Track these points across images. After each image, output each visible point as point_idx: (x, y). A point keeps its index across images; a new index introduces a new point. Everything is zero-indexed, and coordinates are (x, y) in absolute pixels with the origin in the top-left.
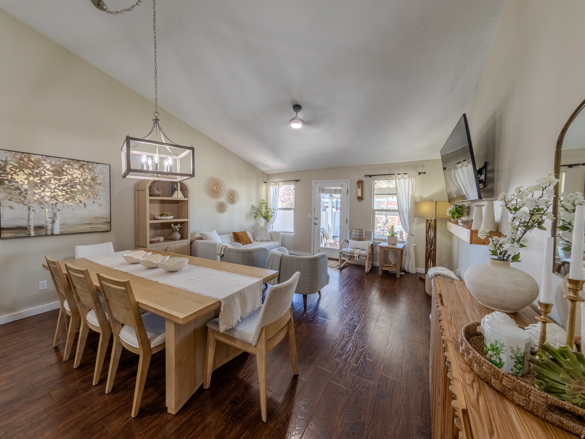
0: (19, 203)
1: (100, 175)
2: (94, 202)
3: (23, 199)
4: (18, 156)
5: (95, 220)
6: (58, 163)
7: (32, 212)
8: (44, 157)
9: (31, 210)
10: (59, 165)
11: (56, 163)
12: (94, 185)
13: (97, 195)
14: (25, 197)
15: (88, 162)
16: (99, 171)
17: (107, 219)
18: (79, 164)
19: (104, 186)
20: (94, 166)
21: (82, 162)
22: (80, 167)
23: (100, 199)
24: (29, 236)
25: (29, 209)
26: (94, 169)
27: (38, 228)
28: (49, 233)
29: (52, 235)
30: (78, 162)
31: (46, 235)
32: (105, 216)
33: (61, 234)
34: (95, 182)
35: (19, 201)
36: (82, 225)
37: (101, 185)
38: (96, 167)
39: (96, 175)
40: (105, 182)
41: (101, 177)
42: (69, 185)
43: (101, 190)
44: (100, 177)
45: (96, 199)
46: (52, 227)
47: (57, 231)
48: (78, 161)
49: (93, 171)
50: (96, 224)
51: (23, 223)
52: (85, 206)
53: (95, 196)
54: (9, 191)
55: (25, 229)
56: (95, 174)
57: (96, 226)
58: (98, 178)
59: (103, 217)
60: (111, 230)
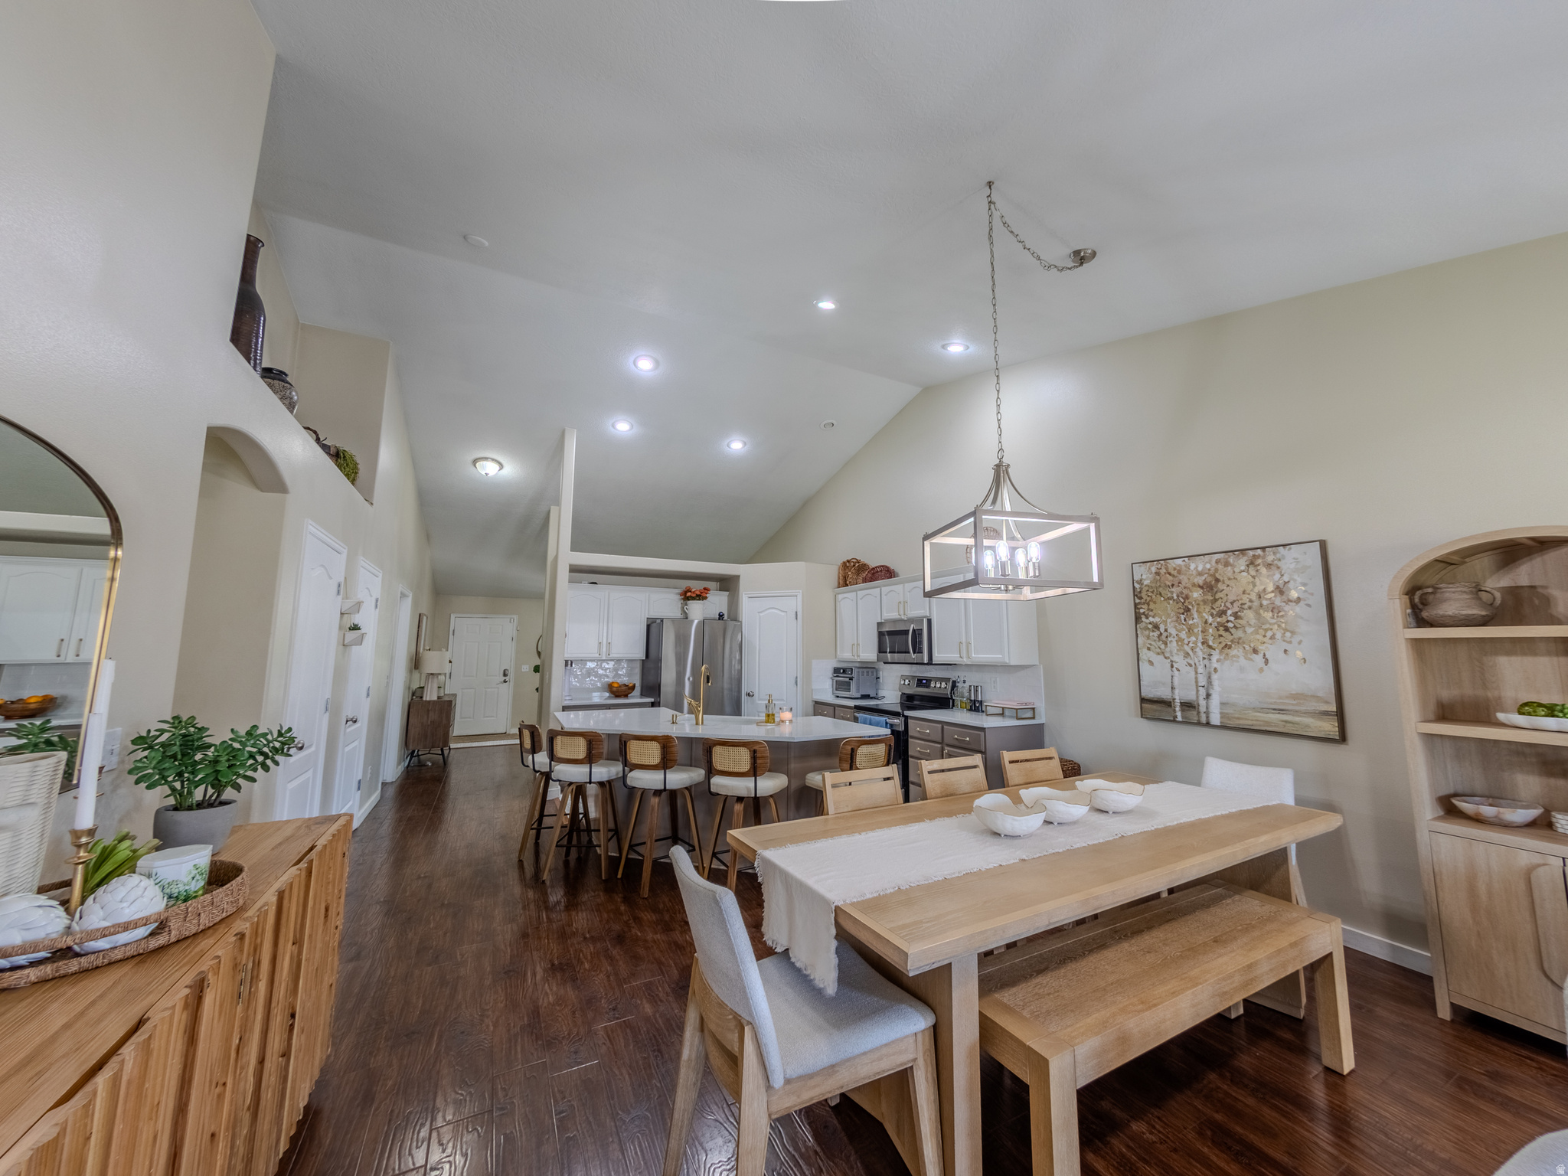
0: (1159, 654)
1: (1296, 577)
2: (1285, 651)
3: (1163, 647)
4: (1153, 569)
5: (1294, 702)
6: (1208, 566)
7: (1176, 673)
8: (1186, 559)
9: (1174, 669)
10: (1209, 570)
11: (1204, 568)
12: (1284, 604)
13: (1293, 633)
14: (1166, 644)
15: (1263, 549)
16: (1292, 566)
17: (1327, 702)
18: (1245, 558)
19: (1309, 606)
20: (1278, 556)
21: (1251, 553)
22: (1248, 566)
23: (1300, 643)
24: (1174, 721)
25: (1172, 666)
26: (1279, 564)
27: (1188, 706)
28: (1204, 720)
29: (1208, 724)
30: (1244, 555)
31: (1199, 723)
32: (1320, 694)
33: (1223, 727)
34: (1284, 598)
35: (1158, 650)
36: (1262, 710)
37: (1302, 603)
38: (1284, 557)
39: (1286, 578)
40: (1312, 594)
41: (1299, 580)
42: (1229, 612)
43: (1302, 618)
44: (1295, 580)
45: (1290, 642)
46: (1207, 708)
47: (1215, 719)
48: (1243, 551)
49: (1278, 568)
50: (1296, 713)
51: (1164, 693)
52: (1266, 662)
53: (1288, 634)
54: (1147, 632)
55: (1167, 704)
56: (1282, 575)
57: (1297, 719)
58: (1291, 585)
59: (1313, 696)
60: (1343, 738)
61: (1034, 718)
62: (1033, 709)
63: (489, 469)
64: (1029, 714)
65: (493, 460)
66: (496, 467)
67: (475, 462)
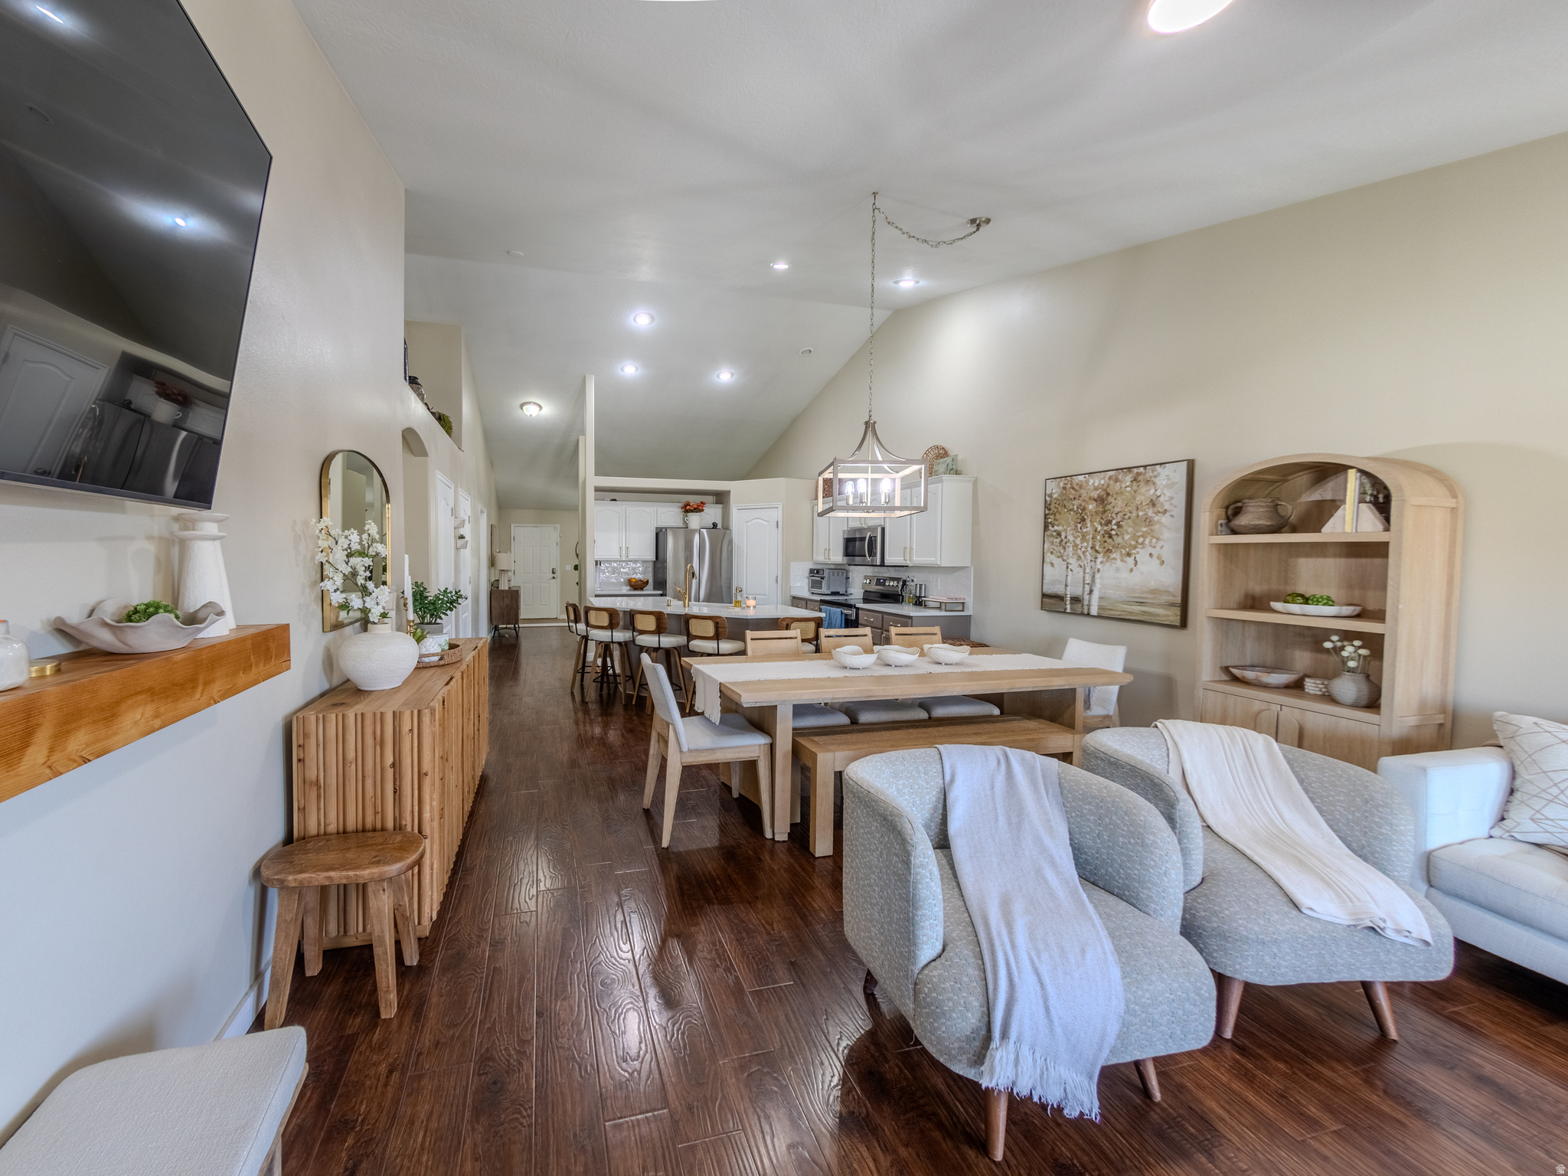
0: (1058, 557)
1: (1165, 492)
2: (1151, 554)
3: (1062, 551)
4: (1062, 485)
5: (1152, 596)
6: (1102, 482)
7: (1070, 572)
8: (1087, 476)
9: (1069, 570)
10: (1103, 485)
11: (1100, 484)
12: (1154, 515)
13: (1158, 539)
14: (1065, 548)
15: (1145, 467)
16: (1164, 482)
17: (1174, 596)
18: (1131, 475)
19: (1172, 516)
20: (1155, 473)
21: (1135, 470)
22: (1132, 482)
23: (1162, 547)
24: (1064, 612)
25: (1067, 567)
26: (1156, 480)
27: (1076, 600)
28: (1086, 612)
29: (1088, 615)
30: (1130, 472)
31: (1082, 614)
32: (1171, 590)
33: (1099, 617)
34: (1156, 509)
35: (1059, 554)
36: (1128, 603)
37: (1168, 514)
38: (1159, 474)
39: (1158, 493)
40: (1176, 506)
41: (1168, 494)
42: (1114, 522)
43: (1166, 527)
44: (1165, 495)
45: (1155, 547)
46: (1089, 601)
47: (1094, 611)
48: (1129, 469)
49: (1154, 484)
50: (1152, 605)
51: (1058, 589)
52: (1136, 564)
53: (1154, 540)
54: (1051, 539)
55: (1060, 598)
56: (1156, 490)
57: (1152, 610)
58: (1162, 499)
59: (1165, 591)
60: (1184, 624)
61: (963, 611)
62: (963, 603)
63: (531, 411)
64: (960, 608)
65: (534, 403)
66: (538, 409)
67: (522, 406)
